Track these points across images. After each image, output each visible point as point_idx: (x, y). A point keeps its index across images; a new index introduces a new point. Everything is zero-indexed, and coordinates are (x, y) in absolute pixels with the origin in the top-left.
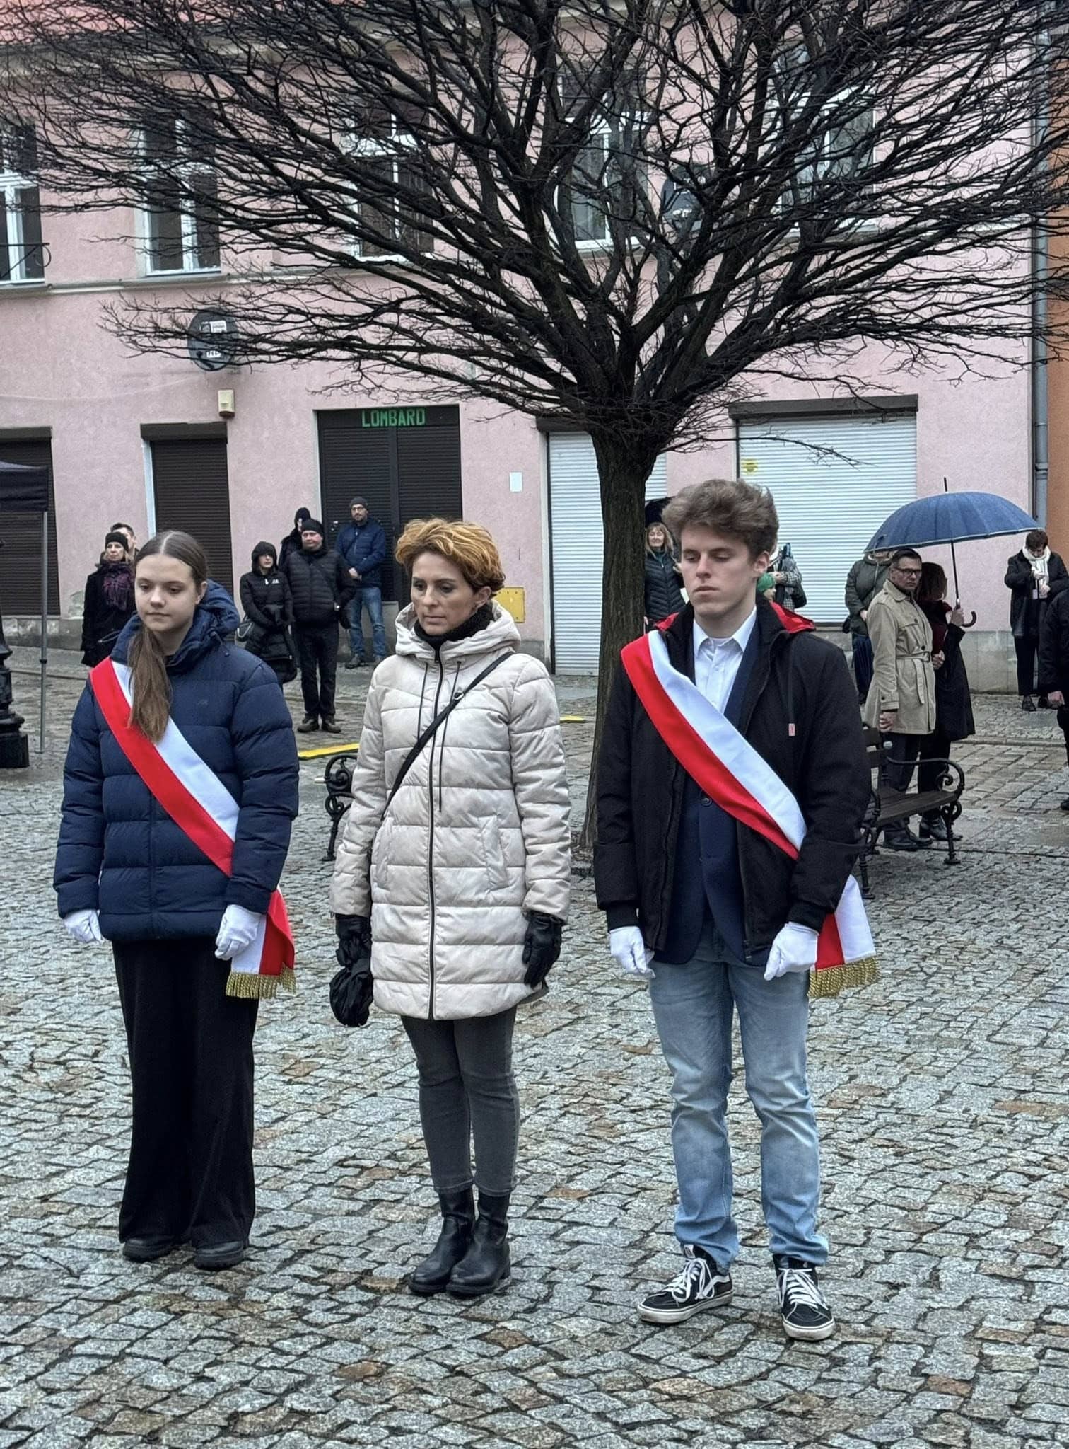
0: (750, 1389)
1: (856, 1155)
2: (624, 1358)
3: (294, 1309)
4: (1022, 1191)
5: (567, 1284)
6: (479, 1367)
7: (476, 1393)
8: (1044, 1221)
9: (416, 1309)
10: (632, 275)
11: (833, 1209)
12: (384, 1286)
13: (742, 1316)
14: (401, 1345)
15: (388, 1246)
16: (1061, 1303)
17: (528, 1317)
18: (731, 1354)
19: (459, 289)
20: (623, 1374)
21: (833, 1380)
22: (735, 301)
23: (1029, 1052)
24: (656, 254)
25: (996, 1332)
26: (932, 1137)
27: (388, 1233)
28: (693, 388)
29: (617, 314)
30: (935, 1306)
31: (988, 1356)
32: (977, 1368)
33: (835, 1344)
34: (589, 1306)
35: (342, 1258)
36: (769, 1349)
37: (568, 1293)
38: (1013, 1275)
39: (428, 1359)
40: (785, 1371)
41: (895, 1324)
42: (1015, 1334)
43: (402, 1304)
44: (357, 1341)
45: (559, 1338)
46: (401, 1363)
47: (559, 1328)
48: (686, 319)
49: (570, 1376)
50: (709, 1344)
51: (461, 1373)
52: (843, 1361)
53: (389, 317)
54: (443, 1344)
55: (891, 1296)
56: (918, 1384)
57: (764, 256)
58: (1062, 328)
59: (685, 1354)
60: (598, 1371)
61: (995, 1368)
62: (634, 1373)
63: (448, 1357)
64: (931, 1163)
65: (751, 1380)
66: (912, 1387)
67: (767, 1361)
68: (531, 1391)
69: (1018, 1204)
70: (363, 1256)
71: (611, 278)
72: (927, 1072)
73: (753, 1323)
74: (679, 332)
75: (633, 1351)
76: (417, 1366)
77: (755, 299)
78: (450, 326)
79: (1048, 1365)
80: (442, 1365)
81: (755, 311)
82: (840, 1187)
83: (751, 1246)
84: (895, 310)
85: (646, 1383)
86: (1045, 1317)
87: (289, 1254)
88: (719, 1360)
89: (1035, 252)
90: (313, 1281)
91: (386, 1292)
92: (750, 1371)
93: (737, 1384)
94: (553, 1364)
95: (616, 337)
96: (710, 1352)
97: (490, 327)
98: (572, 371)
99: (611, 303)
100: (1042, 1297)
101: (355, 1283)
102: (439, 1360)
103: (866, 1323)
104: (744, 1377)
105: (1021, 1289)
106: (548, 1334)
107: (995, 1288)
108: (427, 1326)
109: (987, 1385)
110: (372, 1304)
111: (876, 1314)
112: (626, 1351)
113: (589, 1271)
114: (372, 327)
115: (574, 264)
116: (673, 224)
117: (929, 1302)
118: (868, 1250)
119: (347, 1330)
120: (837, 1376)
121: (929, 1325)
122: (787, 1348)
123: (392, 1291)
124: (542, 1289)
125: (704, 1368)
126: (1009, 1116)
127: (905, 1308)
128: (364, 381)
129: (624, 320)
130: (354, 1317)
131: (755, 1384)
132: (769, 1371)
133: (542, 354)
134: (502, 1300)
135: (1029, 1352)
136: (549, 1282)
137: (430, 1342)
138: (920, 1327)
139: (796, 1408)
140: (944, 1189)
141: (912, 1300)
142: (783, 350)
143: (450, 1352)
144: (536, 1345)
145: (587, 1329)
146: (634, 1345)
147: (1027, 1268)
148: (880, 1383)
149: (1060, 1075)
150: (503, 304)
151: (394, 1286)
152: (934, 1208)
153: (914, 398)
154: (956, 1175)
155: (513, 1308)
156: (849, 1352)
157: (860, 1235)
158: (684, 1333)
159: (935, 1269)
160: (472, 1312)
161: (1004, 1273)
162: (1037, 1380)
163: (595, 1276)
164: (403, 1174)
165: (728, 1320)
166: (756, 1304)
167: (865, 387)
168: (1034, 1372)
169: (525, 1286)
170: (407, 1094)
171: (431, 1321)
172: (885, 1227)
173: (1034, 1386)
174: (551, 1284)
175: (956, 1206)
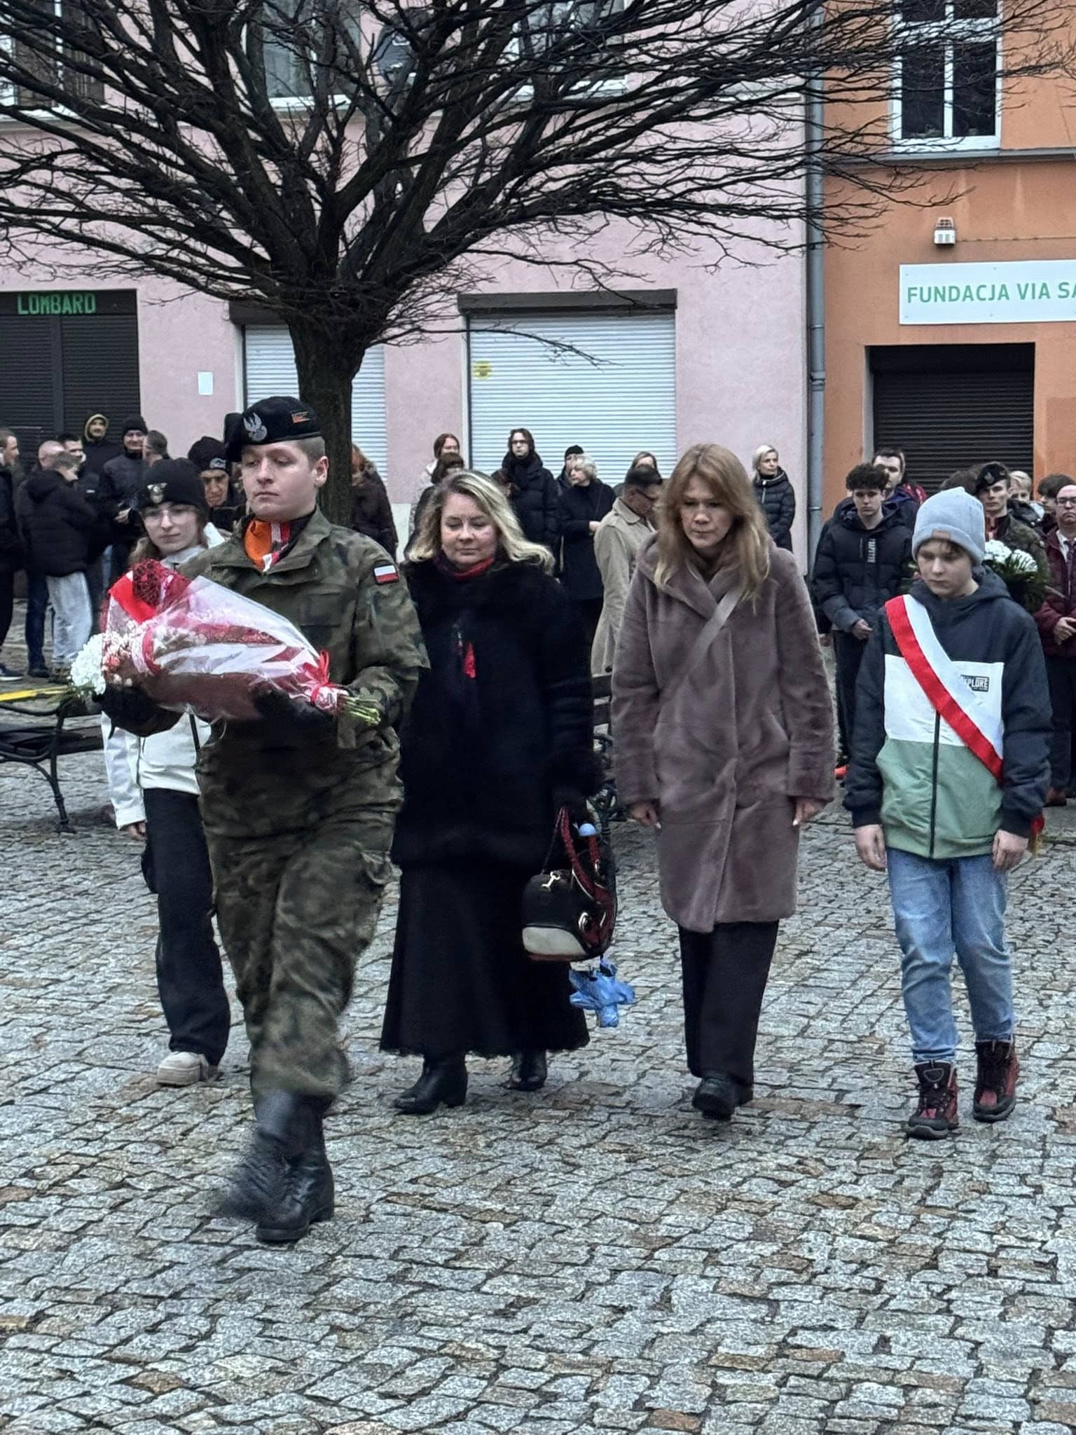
0: (445, 1432)
1: (581, 1162)
2: (297, 1400)
4: (771, 1198)
5: (234, 1317)
6: (121, 1416)
8: (793, 1232)
9: (48, 1351)
10: (335, 133)
11: (553, 1224)
12: (11, 1325)
13: (440, 1348)
14: (28, 1393)
16: (809, 1324)
17: (184, 1357)
18: (424, 1392)
19: (128, 144)
20: (294, 1419)
21: (542, 1418)
22: (459, 169)
23: (786, 1044)
24: (364, 110)
25: (733, 1358)
26: (670, 1140)
28: (409, 269)
29: (317, 178)
30: (665, 1330)
31: (722, 1386)
32: (710, 1399)
33: (547, 1377)
34: (257, 1341)
36: (470, 1386)
37: (234, 1328)
38: (757, 1294)
39: (59, 1409)
40: (486, 1410)
41: (618, 1353)
42: (754, 1360)
43: (32, 1345)
45: (221, 1380)
46: (26, 1415)
47: (220, 1368)
48: (399, 187)
49: (231, 1424)
50: (399, 1382)
51: (100, 1424)
52: (556, 1396)
53: (42, 176)
54: (80, 1390)
55: (614, 1321)
56: (640, 1419)
57: (492, 116)
58: (834, 210)
59: (370, 1393)
60: (266, 1416)
61: (730, 1399)
62: (308, 1417)
63: (85, 1405)
64: (670, 1169)
65: (446, 1421)
66: (633, 1423)
67: (466, 1398)
69: (765, 1213)
71: (311, 138)
72: (669, 1067)
73: (453, 1356)
74: (391, 204)
75: (308, 1392)
76: (45, 1417)
77: (481, 167)
78: (116, 189)
79: (790, 1394)
80: (77, 1415)
81: (481, 181)
82: (562, 1198)
83: (456, 1268)
84: (645, 185)
85: (321, 1429)
86: (789, 1340)
88: (410, 1399)
89: (808, 122)
91: (13, 1332)
92: (446, 1410)
93: (430, 1426)
94: (212, 1410)
95: (317, 206)
96: (400, 1391)
97: (165, 190)
98: (264, 245)
99: (309, 164)
100: (788, 1317)
102: (74, 1409)
103: (584, 1352)
104: (438, 1419)
105: (764, 1309)
106: (208, 1375)
107: (735, 1309)
108: (61, 1371)
109: (719, 1418)
111: (596, 1342)
112: (300, 1392)
113: (259, 1302)
114: (23, 188)
115: (266, 119)
116: (386, 76)
117: (658, 1327)
118: (592, 1269)
120: (547, 1414)
121: (655, 1354)
122: (490, 1384)
123: (21, 1331)
124: (203, 1325)
125: (393, 1409)
126: (760, 1116)
127: (629, 1334)
128: (13, 253)
129: (325, 187)
131: (450, 1425)
132: (468, 1410)
133: (228, 224)
134: (155, 1338)
135: (769, 1380)
136: (211, 1316)
137: (63, 1389)
138: (646, 1356)
140: (682, 1199)
141: (639, 1325)
142: (512, 226)
143: (87, 1399)
144: (193, 1389)
145: (254, 1369)
146: (310, 1385)
147: (771, 1286)
148: (597, 1420)
149: (821, 1068)
150: (181, 162)
151: (23, 1325)
152: (670, 1220)
153: (672, 293)
154: (696, 1183)
155: (167, 1346)
156: (562, 1386)
157: (583, 1253)
158: (370, 1370)
159: (667, 1289)
160: (117, 1353)
161: (746, 1291)
162: (777, 1410)
163: (268, 1307)
164: (41, 1194)
165: (423, 1354)
166: (458, 1334)
167: (610, 272)
168: (774, 1401)
169: (182, 1321)
170: (50, 1102)
171: (66, 1365)
172: (611, 1243)
173: (773, 1418)
174: (214, 1318)
175: (694, 1218)
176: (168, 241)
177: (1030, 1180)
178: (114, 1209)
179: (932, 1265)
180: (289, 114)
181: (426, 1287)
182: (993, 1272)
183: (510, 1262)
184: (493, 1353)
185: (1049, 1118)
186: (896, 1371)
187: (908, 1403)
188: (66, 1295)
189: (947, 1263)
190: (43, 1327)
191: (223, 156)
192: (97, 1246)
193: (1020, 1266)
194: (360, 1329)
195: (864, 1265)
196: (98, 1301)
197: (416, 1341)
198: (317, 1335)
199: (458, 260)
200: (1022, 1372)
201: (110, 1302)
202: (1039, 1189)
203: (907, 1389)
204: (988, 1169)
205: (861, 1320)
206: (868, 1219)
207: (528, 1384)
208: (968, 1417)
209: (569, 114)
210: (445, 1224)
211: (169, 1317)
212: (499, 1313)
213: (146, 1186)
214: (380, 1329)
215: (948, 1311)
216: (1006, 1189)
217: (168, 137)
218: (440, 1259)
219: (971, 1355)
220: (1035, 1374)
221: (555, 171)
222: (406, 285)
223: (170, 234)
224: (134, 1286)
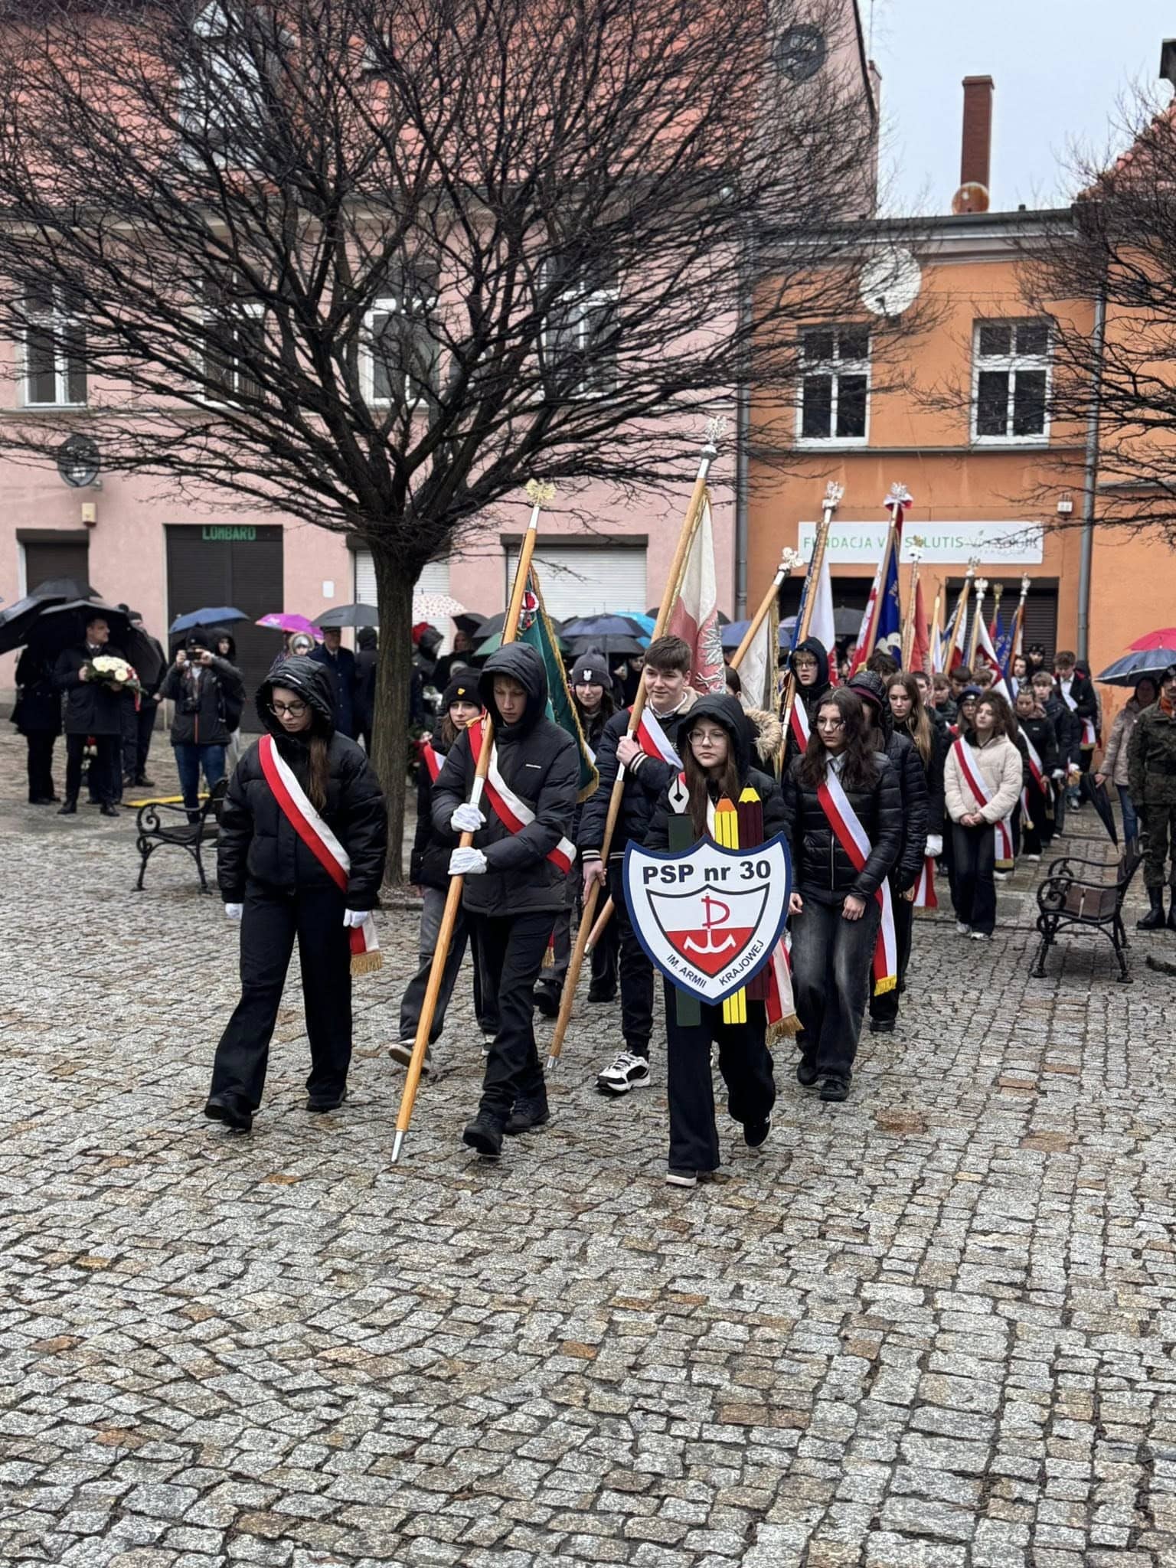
0: (405, 1357)
2: (300, 1329)
3: (8, 1287)
5: (263, 1261)
6: (166, 1339)
7: (158, 1364)
8: (681, 1202)
9: (120, 1286)
10: (406, 420)
12: (97, 1265)
13: (411, 1288)
14: (100, 1320)
15: (109, 1227)
16: (685, 1274)
17: (221, 1292)
18: (395, 1324)
20: (295, 1344)
21: (480, 1346)
25: (626, 1300)
27: (112, 1216)
28: (453, 511)
29: (392, 449)
30: (579, 1277)
31: (616, 1322)
32: (606, 1333)
33: (487, 1313)
34: (277, 1281)
35: (63, 1239)
36: (430, 1319)
37: (261, 1270)
38: (649, 1249)
39: (120, 1333)
40: (439, 1339)
41: (542, 1295)
42: (642, 1303)
43: (109, 1281)
44: (59, 1316)
45: (244, 1311)
46: (95, 1337)
47: (246, 1302)
48: (450, 455)
49: (248, 1347)
50: (378, 1315)
51: (148, 1346)
52: (492, 1328)
54: (138, 1318)
55: (543, 1269)
56: (552, 1348)
59: (354, 1323)
60: (274, 1342)
61: (621, 1333)
62: (306, 1343)
63: (140, 1331)
65: (408, 1348)
66: (546, 1352)
67: (425, 1329)
68: (208, 1362)
70: (83, 1238)
71: (390, 422)
73: (420, 1295)
74: (445, 466)
75: (309, 1322)
76: (109, 1339)
77: (508, 444)
79: (665, 1330)
80: (133, 1338)
81: (507, 453)
83: (432, 1225)
85: (314, 1352)
86: (670, 1286)
87: (16, 1235)
88: (384, 1329)
90: (33, 1261)
91: (97, 1271)
92: (408, 1340)
93: (396, 1351)
94: (234, 1336)
95: (392, 467)
96: (377, 1322)
100: (672, 1268)
101: (71, 1262)
102: (131, 1333)
103: (517, 1294)
104: (403, 1345)
105: (653, 1260)
106: (236, 1308)
107: (632, 1260)
108: (127, 1302)
109: (613, 1349)
110: (85, 1281)
111: (527, 1286)
112: (303, 1322)
113: (284, 1250)
115: (357, 406)
117: (574, 1274)
118: (532, 1228)
119: (53, 1307)
120: (484, 1342)
121: (571, 1294)
122: (445, 1318)
123: (103, 1269)
125: (369, 1337)
127: (553, 1279)
129: (398, 455)
130: (62, 1293)
131: (411, 1351)
132: (426, 1338)
133: (334, 479)
134: (201, 1277)
135: (650, 1318)
137: (128, 1316)
138: (563, 1297)
139: (443, 1373)
141: (561, 1272)
143: (143, 1325)
144: (223, 1317)
145: (271, 1303)
146: (311, 1317)
147: (660, 1244)
148: (520, 1349)
151: (106, 1265)
152: (593, 1190)
153: (645, 537)
154: (615, 1162)
155: (209, 1284)
156: (498, 1320)
157: (527, 1215)
158: (356, 1305)
159: (585, 1245)
160: (172, 1288)
161: (641, 1247)
162: (656, 1343)
163: (289, 1254)
164: (138, 1162)
165: (399, 1292)
166: (425, 1278)
167: (595, 519)
168: (653, 1335)
169: (224, 1263)
170: (159, 1091)
171: (133, 1297)
172: (548, 1208)
173: (650, 1349)
174: (248, 1262)
175: (612, 1189)
176: (291, 489)
177: (855, 1164)
178: (190, 1174)
179: (779, 1229)
180: (377, 409)
181: (409, 1239)
182: (822, 1236)
183: (473, 1221)
184: (450, 1293)
185: (871, 1118)
186: (746, 1313)
187: (752, 1339)
188: (144, 1241)
189: (790, 1228)
190: (119, 1267)
191: (328, 431)
192: (172, 1203)
193: (843, 1231)
194: (354, 1273)
195: (730, 1228)
196: (165, 1247)
197: (395, 1283)
198: (322, 1276)
199: (490, 507)
200: (837, 1316)
201: (173, 1248)
202: (860, 1172)
203: (752, 1327)
204: (825, 1156)
205: (723, 1271)
206: (735, 1193)
207: (473, 1318)
208: (795, 1351)
209: (568, 409)
210: (429, 1190)
211: (215, 1260)
212: (460, 1261)
213: (216, 1158)
214: (370, 1272)
215: (788, 1265)
216: (835, 1171)
217: (289, 415)
218: (422, 1218)
219: (801, 1301)
220: (847, 1316)
221: (558, 448)
222: (453, 523)
223: (293, 484)
224: (193, 1234)
